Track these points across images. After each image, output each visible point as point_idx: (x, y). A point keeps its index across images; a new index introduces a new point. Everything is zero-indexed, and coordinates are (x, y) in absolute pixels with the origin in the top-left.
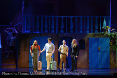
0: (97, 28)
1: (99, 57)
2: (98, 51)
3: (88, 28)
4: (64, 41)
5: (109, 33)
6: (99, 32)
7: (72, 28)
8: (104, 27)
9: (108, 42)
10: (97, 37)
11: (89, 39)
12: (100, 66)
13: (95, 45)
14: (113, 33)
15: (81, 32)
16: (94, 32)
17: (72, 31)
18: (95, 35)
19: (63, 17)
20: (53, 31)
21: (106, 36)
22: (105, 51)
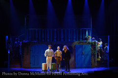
0: (81, 37)
1: (83, 59)
2: (82, 54)
3: (75, 37)
4: (58, 47)
5: (90, 41)
6: (83, 40)
7: (62, 37)
8: (86, 37)
9: (89, 47)
10: (81, 44)
11: (75, 46)
12: (84, 66)
13: (80, 50)
14: (93, 41)
15: (70, 40)
16: (79, 40)
17: (62, 40)
18: (80, 43)
19: (55, 30)
20: (48, 40)
21: (88, 44)
22: (87, 55)
